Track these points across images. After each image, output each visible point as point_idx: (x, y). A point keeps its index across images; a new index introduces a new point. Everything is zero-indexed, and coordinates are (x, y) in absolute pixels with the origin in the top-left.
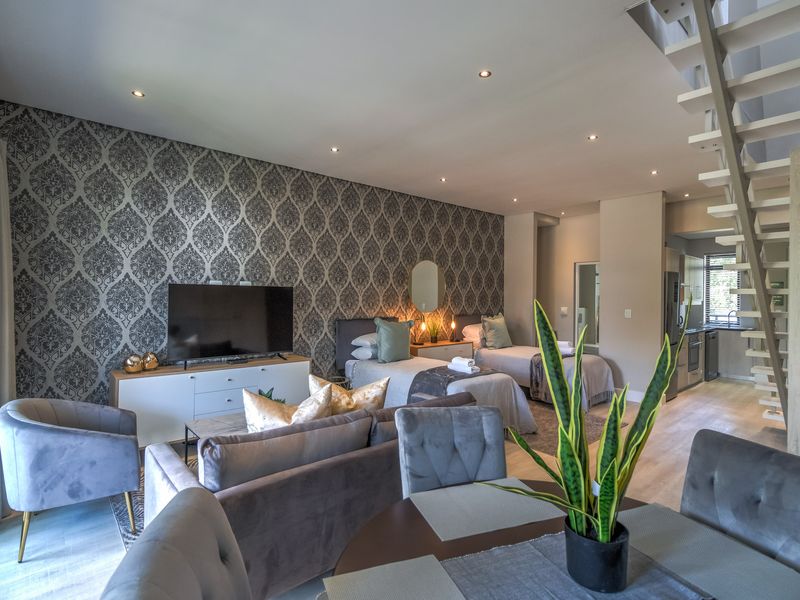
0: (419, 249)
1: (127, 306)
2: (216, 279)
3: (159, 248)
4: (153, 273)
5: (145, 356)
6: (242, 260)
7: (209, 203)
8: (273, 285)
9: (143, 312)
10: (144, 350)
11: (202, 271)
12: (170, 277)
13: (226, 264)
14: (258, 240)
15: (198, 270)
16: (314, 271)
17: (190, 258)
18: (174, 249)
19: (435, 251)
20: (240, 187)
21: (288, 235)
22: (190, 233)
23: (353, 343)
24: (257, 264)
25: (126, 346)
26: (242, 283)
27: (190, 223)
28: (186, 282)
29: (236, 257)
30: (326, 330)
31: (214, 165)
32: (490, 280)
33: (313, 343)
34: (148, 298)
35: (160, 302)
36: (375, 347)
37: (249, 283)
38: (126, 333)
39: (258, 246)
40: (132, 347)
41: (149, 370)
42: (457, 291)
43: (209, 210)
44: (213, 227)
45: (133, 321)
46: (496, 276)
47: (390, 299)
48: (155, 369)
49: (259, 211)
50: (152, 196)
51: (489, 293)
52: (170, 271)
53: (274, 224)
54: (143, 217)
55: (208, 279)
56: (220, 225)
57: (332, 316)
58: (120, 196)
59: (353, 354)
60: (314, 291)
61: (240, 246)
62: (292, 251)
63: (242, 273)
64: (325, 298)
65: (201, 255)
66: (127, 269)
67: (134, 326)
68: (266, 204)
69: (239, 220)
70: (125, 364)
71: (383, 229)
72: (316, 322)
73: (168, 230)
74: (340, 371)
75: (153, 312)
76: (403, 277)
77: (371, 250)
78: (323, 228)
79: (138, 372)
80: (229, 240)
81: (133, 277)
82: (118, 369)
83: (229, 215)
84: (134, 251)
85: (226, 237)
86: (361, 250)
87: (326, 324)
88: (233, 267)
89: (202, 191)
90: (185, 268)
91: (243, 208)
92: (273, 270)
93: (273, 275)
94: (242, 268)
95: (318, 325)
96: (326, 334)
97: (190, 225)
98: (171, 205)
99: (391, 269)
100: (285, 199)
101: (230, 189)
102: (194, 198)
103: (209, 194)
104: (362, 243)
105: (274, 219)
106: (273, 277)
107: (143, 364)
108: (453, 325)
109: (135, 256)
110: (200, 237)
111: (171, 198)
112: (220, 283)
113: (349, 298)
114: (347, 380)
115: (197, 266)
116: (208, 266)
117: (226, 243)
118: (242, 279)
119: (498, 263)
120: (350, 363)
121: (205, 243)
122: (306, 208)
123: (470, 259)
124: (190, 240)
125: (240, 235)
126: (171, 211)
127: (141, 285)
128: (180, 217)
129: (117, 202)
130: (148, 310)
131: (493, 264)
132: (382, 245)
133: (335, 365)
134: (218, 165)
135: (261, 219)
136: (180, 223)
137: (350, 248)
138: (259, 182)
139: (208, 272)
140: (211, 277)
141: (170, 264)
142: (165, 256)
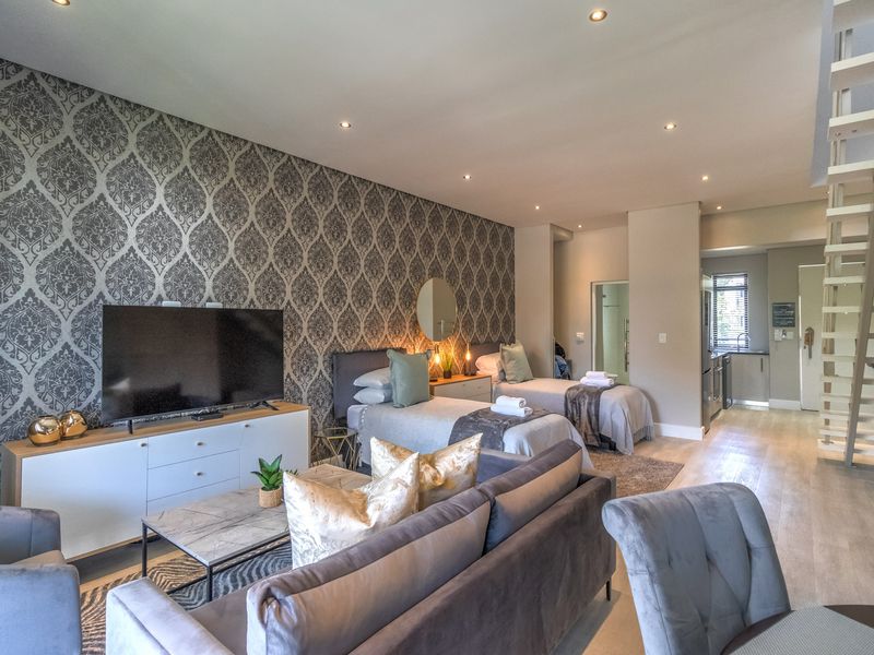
0: (427, 263)
1: (29, 340)
2: (171, 299)
3: (82, 252)
4: (73, 289)
5: (65, 418)
6: (209, 274)
7: (160, 190)
8: (252, 307)
9: (57, 348)
10: (59, 406)
11: (150, 288)
12: (101, 296)
13: (184, 277)
14: (231, 245)
15: (144, 285)
16: (306, 290)
17: (132, 268)
18: (107, 254)
19: (445, 266)
20: (206, 170)
21: (271, 241)
22: (132, 232)
23: (356, 383)
24: (230, 279)
25: (29, 402)
26: (209, 305)
27: (131, 217)
28: (126, 303)
29: (201, 269)
30: (321, 367)
31: (167, 136)
32: (501, 302)
33: (306, 385)
34: (66, 326)
35: (86, 332)
36: (388, 387)
37: (219, 305)
38: (28, 381)
39: (231, 254)
40: (39, 403)
41: (71, 438)
42: (468, 315)
43: (160, 199)
44: (167, 225)
45: (40, 363)
46: (507, 298)
47: (396, 325)
48: (82, 436)
49: (231, 205)
50: (70, 173)
51: (501, 317)
52: (100, 285)
53: (252, 224)
54: (56, 204)
55: (160, 298)
56: (177, 223)
57: (328, 349)
58: (18, 170)
59: (357, 397)
60: (305, 315)
61: (205, 254)
62: (277, 262)
63: (209, 291)
64: (319, 325)
65: (149, 263)
66: (30, 282)
67: (43, 371)
68: (242, 196)
69: (204, 217)
70: (31, 431)
71: (387, 238)
72: (308, 357)
73: (97, 226)
74: (339, 420)
75: (74, 348)
76: (410, 298)
77: (373, 263)
78: (316, 233)
79: (55, 443)
80: (191, 244)
81: (40, 295)
82: (16, 438)
83: (190, 209)
84: (42, 255)
85: (186, 239)
86: (362, 263)
87: (320, 359)
88: (196, 283)
89: (150, 172)
90: (125, 283)
91: (209, 201)
92: (251, 286)
93: (252, 294)
94: (209, 284)
95: (311, 360)
96: (321, 372)
97: (133, 221)
98: (101, 188)
99: (397, 287)
100: (266, 191)
101: (191, 171)
102: (137, 181)
103: (160, 177)
104: (363, 254)
105: (252, 217)
106: (251, 297)
107: (62, 429)
108: (468, 356)
109: (44, 264)
110: (148, 239)
111: (101, 178)
112: (178, 304)
113: (348, 324)
114: (350, 433)
115: (143, 280)
116: (159, 280)
117: (185, 248)
118: (210, 300)
119: (509, 283)
120: (352, 408)
121: (155, 248)
122: (295, 206)
123: (481, 278)
124: (131, 241)
125: (205, 237)
126: (102, 197)
127: (55, 308)
128: (116, 208)
129: (12, 178)
130: (66, 346)
131: (492, 282)
132: (386, 257)
133: (333, 412)
134: (172, 135)
135: (235, 217)
136: (116, 215)
137: (348, 260)
138: (232, 165)
139: (160, 289)
140: (164, 296)
141: (101, 277)
142: (93, 264)
